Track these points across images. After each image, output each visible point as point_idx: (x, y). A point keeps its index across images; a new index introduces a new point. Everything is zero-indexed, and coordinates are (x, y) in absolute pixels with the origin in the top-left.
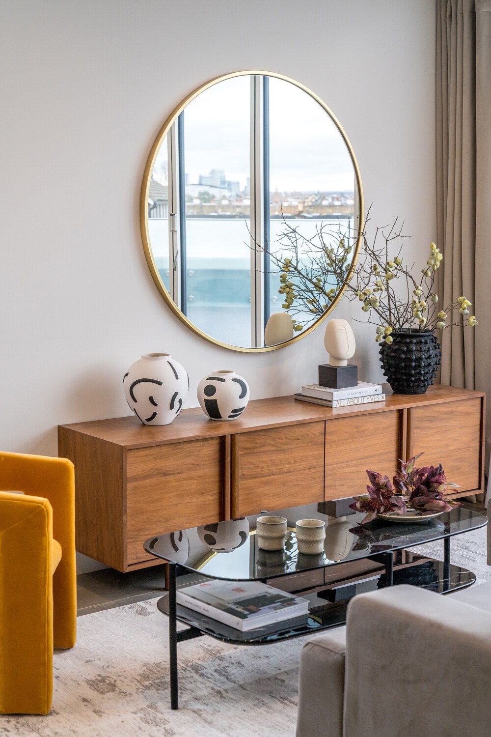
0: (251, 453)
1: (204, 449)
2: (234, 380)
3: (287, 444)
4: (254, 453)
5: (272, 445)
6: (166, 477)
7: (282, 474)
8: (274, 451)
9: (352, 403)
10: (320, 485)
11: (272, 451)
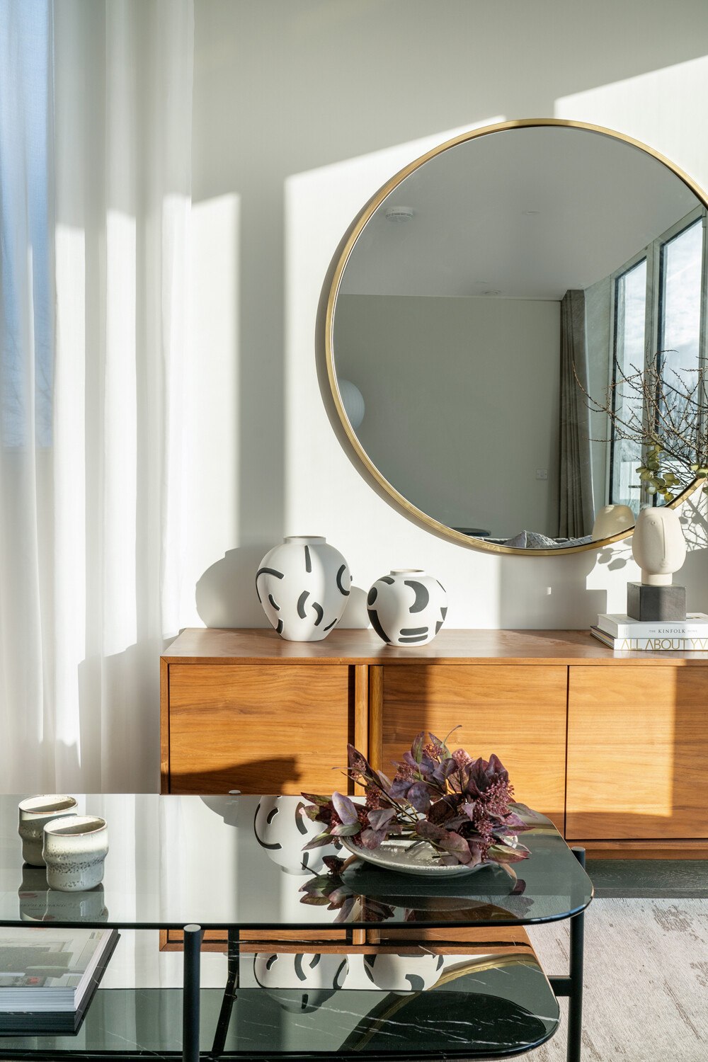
0: (411, 701)
1: (319, 682)
2: (407, 583)
3: (486, 695)
4: (416, 701)
5: (456, 694)
6: (243, 715)
7: (475, 744)
8: (460, 704)
9: (657, 647)
10: (557, 775)
11: (455, 704)
